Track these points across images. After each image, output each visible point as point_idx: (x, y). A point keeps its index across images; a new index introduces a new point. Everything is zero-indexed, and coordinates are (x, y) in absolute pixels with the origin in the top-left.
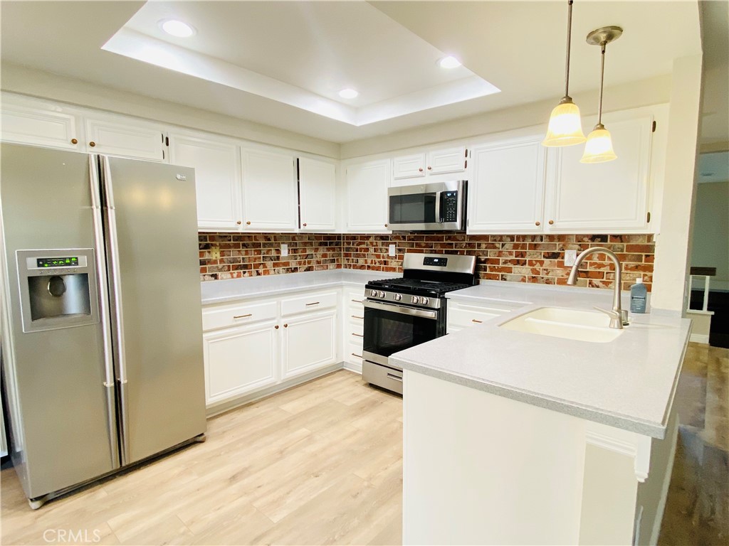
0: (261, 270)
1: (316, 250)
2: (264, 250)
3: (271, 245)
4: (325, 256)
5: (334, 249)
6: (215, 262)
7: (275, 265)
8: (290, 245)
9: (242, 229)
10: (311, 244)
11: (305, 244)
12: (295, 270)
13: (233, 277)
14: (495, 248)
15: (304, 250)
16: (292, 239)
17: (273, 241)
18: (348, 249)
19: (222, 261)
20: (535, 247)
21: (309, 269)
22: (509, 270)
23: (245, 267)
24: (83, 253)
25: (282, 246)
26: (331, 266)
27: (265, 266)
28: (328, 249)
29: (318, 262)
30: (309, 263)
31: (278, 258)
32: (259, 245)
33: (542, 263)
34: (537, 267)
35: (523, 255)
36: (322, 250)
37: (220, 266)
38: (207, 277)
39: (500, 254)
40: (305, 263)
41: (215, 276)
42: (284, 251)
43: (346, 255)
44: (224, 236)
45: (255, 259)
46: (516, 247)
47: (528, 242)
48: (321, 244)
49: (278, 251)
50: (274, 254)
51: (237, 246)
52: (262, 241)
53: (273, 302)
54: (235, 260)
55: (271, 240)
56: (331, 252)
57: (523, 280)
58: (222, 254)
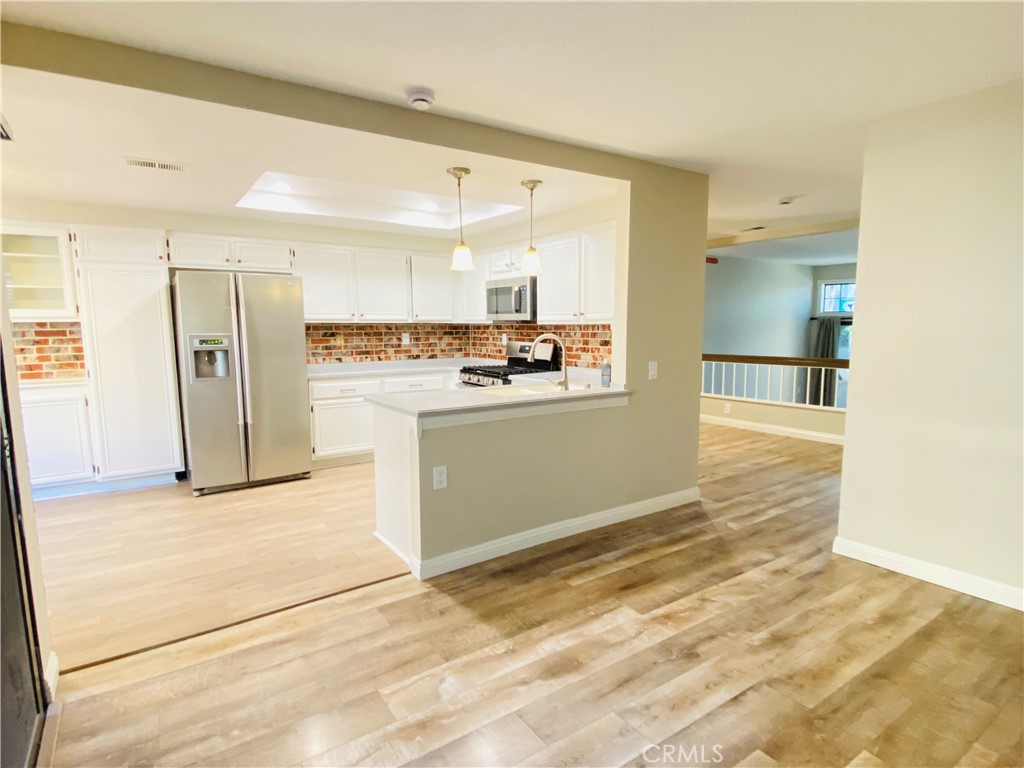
0: (382, 356)
1: (440, 339)
2: (385, 338)
3: (393, 334)
4: (450, 344)
5: (460, 339)
6: (340, 348)
7: (396, 352)
8: (412, 334)
9: (356, 320)
10: (435, 333)
11: (428, 333)
12: (418, 357)
13: (355, 361)
14: (570, 336)
15: (428, 339)
16: (415, 329)
17: (394, 330)
18: (475, 338)
19: (346, 347)
20: (594, 335)
21: (432, 357)
22: (578, 357)
23: (367, 353)
24: (225, 337)
25: (404, 335)
26: (458, 355)
27: (386, 352)
28: (454, 339)
29: (442, 351)
30: (432, 350)
31: (399, 346)
32: (381, 334)
33: (598, 349)
34: (596, 354)
35: (586, 343)
36: (447, 339)
37: (344, 351)
38: (332, 360)
39: (573, 342)
40: (427, 351)
41: (340, 360)
42: (406, 340)
43: (474, 344)
44: (348, 326)
45: (377, 346)
46: (583, 335)
47: (590, 331)
48: (445, 333)
49: (400, 339)
50: (395, 341)
51: (359, 335)
52: (383, 331)
53: (377, 381)
54: (358, 347)
55: (392, 330)
56: (458, 341)
57: (588, 366)
58: (346, 341)
